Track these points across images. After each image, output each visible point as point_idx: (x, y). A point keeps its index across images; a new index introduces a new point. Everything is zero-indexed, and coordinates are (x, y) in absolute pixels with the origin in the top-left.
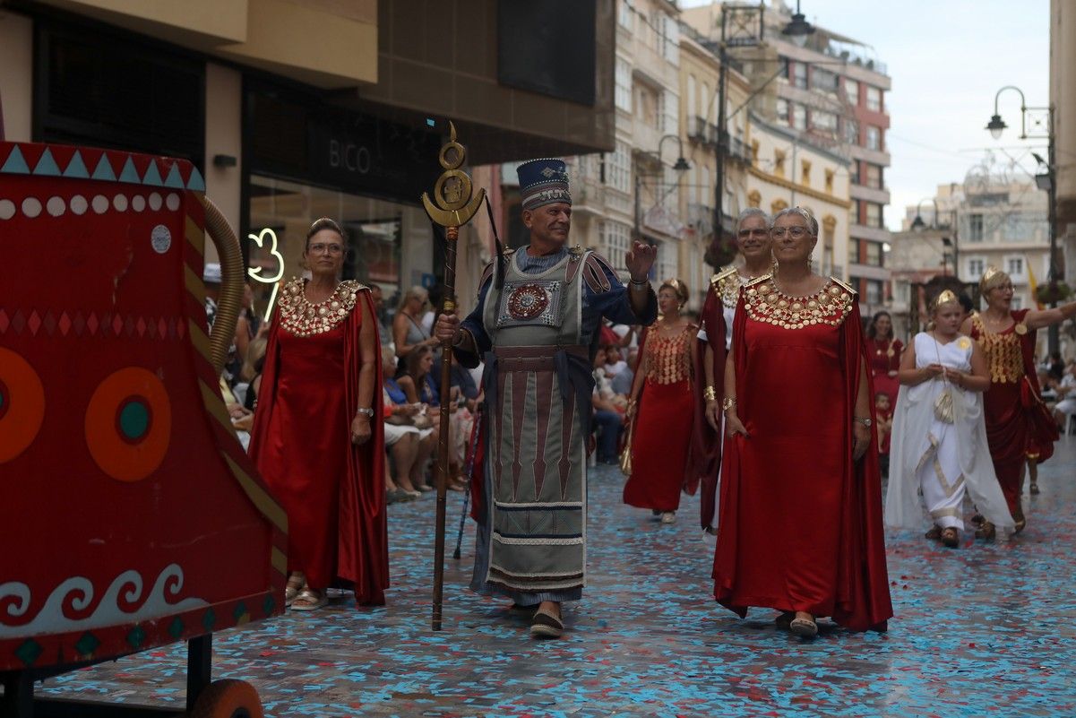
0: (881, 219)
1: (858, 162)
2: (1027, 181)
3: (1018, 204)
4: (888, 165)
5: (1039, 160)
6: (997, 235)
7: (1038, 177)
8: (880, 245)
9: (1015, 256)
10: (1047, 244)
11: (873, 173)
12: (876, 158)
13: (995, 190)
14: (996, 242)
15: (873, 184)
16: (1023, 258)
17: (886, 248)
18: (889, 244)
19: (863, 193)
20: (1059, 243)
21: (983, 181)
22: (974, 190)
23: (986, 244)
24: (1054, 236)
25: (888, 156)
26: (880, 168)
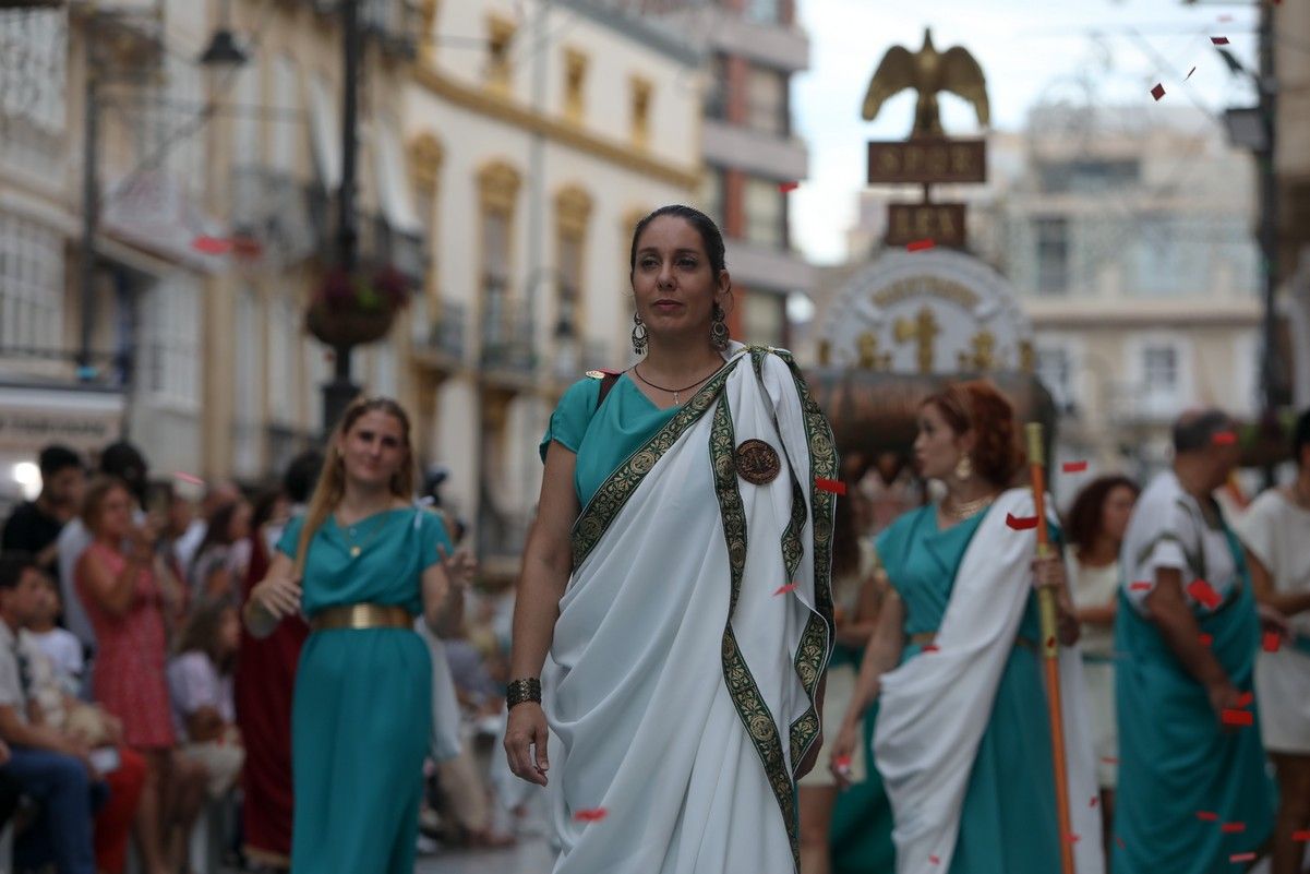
0: (783, 225)
1: (722, 59)
2: (1196, 124)
3: (1168, 191)
4: (804, 67)
5: (1233, 64)
6: (1109, 278)
7: (1232, 115)
8: (781, 298)
9: (1160, 339)
10: (1251, 305)
11: (762, 91)
12: (772, 46)
13: (1111, 145)
14: (1104, 297)
15: (766, 122)
16: (1184, 346)
17: (800, 309)
18: (811, 295)
19: (738, 148)
20: (1286, 302)
21: (1080, 120)
22: (1058, 147)
23: (1079, 303)
24: (1272, 282)
25: (804, 43)
26: (783, 75)
